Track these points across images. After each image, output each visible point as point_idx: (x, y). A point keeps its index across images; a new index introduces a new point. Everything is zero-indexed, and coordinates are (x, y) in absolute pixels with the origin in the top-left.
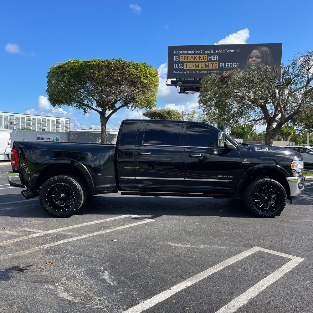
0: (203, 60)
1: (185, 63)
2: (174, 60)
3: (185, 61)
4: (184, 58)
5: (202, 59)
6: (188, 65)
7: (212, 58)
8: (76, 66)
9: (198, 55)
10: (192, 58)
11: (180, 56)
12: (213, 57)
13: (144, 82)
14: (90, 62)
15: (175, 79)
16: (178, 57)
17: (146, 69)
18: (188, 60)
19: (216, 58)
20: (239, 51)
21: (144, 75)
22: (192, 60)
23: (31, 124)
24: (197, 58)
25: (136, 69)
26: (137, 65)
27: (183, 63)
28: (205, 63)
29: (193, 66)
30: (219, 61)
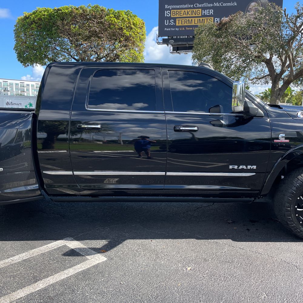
0: (197, 15)
1: (177, 19)
2: (166, 16)
3: (177, 16)
4: (175, 13)
5: (195, 14)
6: (180, 21)
7: (206, 12)
8: (44, 15)
9: (191, 10)
10: (185, 13)
11: (172, 11)
12: (208, 11)
13: (128, 34)
14: (61, 10)
15: (166, 38)
16: (170, 12)
17: (129, 18)
18: (180, 15)
19: (210, 12)
20: (235, 4)
21: (127, 26)
22: (185, 16)
23: (25, 90)
24: (190, 13)
25: (118, 17)
26: (119, 13)
27: (175, 19)
28: (199, 18)
29: (186, 22)
30: (215, 16)
